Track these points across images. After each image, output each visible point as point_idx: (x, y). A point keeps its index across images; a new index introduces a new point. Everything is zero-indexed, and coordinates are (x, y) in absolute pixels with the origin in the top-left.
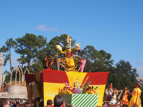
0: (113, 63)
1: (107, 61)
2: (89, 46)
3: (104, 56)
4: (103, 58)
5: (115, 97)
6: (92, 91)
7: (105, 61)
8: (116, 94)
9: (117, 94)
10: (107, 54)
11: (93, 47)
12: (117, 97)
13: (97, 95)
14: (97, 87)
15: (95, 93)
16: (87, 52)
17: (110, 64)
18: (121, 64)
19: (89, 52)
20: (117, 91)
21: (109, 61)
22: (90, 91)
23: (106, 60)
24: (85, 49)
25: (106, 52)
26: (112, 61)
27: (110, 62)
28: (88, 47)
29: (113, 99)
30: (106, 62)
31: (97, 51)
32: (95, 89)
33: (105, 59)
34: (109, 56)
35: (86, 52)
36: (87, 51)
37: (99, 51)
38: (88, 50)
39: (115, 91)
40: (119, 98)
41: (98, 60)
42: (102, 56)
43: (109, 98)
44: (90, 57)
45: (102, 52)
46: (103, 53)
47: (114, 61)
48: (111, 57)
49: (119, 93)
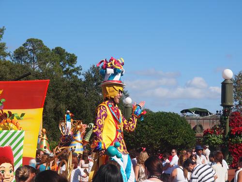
0: (79, 72)
1: (68, 69)
2: (33, 39)
3: (62, 59)
4: (61, 63)
5: (79, 137)
6: (12, 122)
7: (65, 69)
8: (81, 131)
9: (84, 131)
10: (68, 54)
11: (41, 41)
12: (84, 138)
13: (21, 133)
14: (23, 115)
15: (18, 127)
16: (29, 52)
17: (74, 74)
18: (93, 72)
19: (33, 51)
20: (84, 126)
21: (72, 68)
22: (6, 124)
23: (67, 66)
24: (24, 45)
25: (66, 51)
26: (78, 68)
27: (74, 71)
28: (30, 41)
29: (75, 142)
30: (65, 71)
31: (48, 49)
32: (18, 119)
33: (64, 64)
34: (72, 59)
35: (27, 52)
36: (30, 50)
37: (53, 50)
38: (31, 48)
39: (79, 127)
40: (87, 140)
41: (50, 67)
42: (58, 59)
43: (67, 140)
44: (34, 61)
45: (59, 51)
46: (60, 54)
47: (81, 70)
48: (77, 60)
49: (88, 130)
